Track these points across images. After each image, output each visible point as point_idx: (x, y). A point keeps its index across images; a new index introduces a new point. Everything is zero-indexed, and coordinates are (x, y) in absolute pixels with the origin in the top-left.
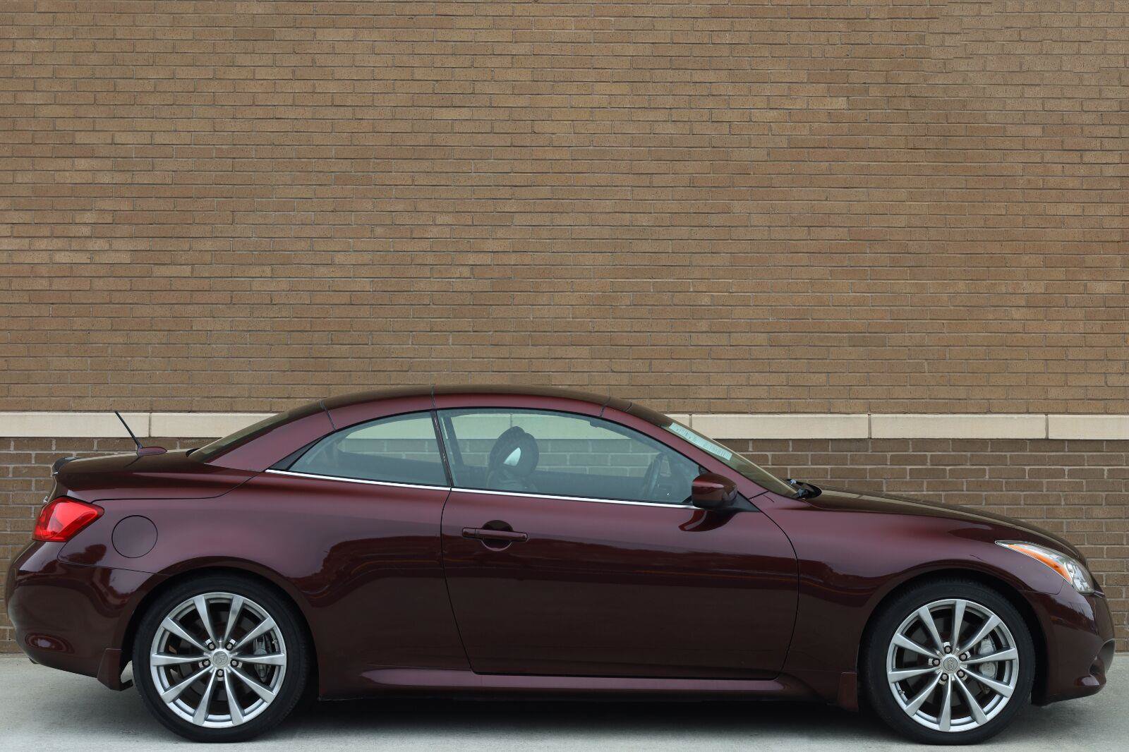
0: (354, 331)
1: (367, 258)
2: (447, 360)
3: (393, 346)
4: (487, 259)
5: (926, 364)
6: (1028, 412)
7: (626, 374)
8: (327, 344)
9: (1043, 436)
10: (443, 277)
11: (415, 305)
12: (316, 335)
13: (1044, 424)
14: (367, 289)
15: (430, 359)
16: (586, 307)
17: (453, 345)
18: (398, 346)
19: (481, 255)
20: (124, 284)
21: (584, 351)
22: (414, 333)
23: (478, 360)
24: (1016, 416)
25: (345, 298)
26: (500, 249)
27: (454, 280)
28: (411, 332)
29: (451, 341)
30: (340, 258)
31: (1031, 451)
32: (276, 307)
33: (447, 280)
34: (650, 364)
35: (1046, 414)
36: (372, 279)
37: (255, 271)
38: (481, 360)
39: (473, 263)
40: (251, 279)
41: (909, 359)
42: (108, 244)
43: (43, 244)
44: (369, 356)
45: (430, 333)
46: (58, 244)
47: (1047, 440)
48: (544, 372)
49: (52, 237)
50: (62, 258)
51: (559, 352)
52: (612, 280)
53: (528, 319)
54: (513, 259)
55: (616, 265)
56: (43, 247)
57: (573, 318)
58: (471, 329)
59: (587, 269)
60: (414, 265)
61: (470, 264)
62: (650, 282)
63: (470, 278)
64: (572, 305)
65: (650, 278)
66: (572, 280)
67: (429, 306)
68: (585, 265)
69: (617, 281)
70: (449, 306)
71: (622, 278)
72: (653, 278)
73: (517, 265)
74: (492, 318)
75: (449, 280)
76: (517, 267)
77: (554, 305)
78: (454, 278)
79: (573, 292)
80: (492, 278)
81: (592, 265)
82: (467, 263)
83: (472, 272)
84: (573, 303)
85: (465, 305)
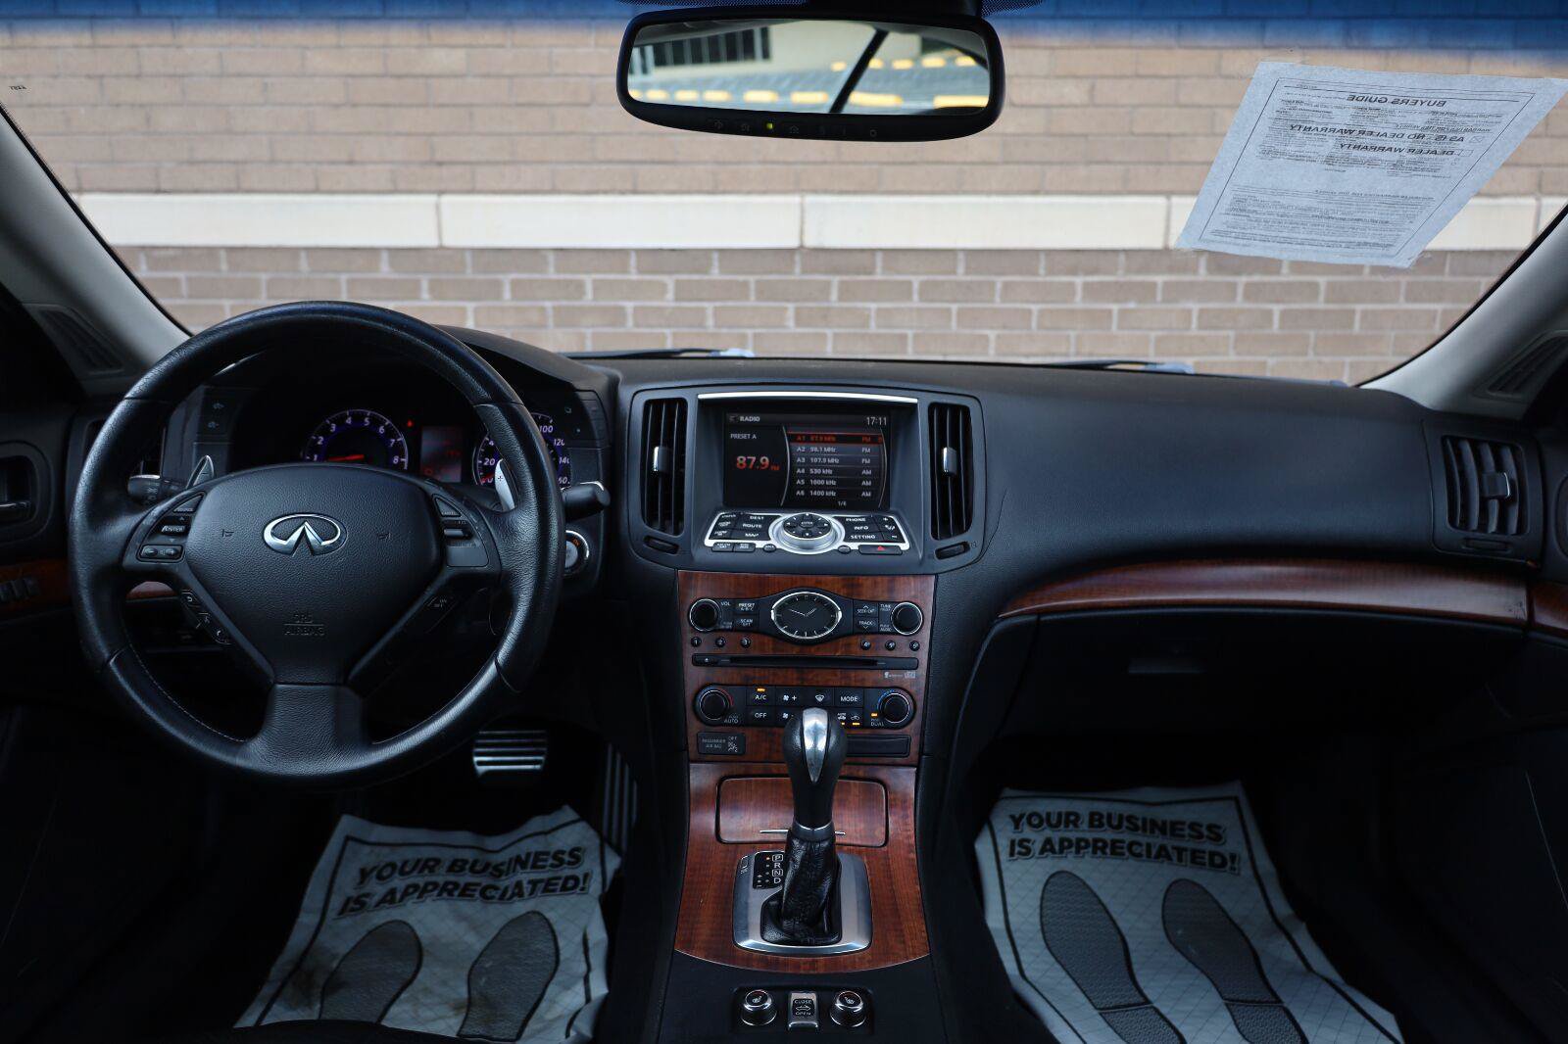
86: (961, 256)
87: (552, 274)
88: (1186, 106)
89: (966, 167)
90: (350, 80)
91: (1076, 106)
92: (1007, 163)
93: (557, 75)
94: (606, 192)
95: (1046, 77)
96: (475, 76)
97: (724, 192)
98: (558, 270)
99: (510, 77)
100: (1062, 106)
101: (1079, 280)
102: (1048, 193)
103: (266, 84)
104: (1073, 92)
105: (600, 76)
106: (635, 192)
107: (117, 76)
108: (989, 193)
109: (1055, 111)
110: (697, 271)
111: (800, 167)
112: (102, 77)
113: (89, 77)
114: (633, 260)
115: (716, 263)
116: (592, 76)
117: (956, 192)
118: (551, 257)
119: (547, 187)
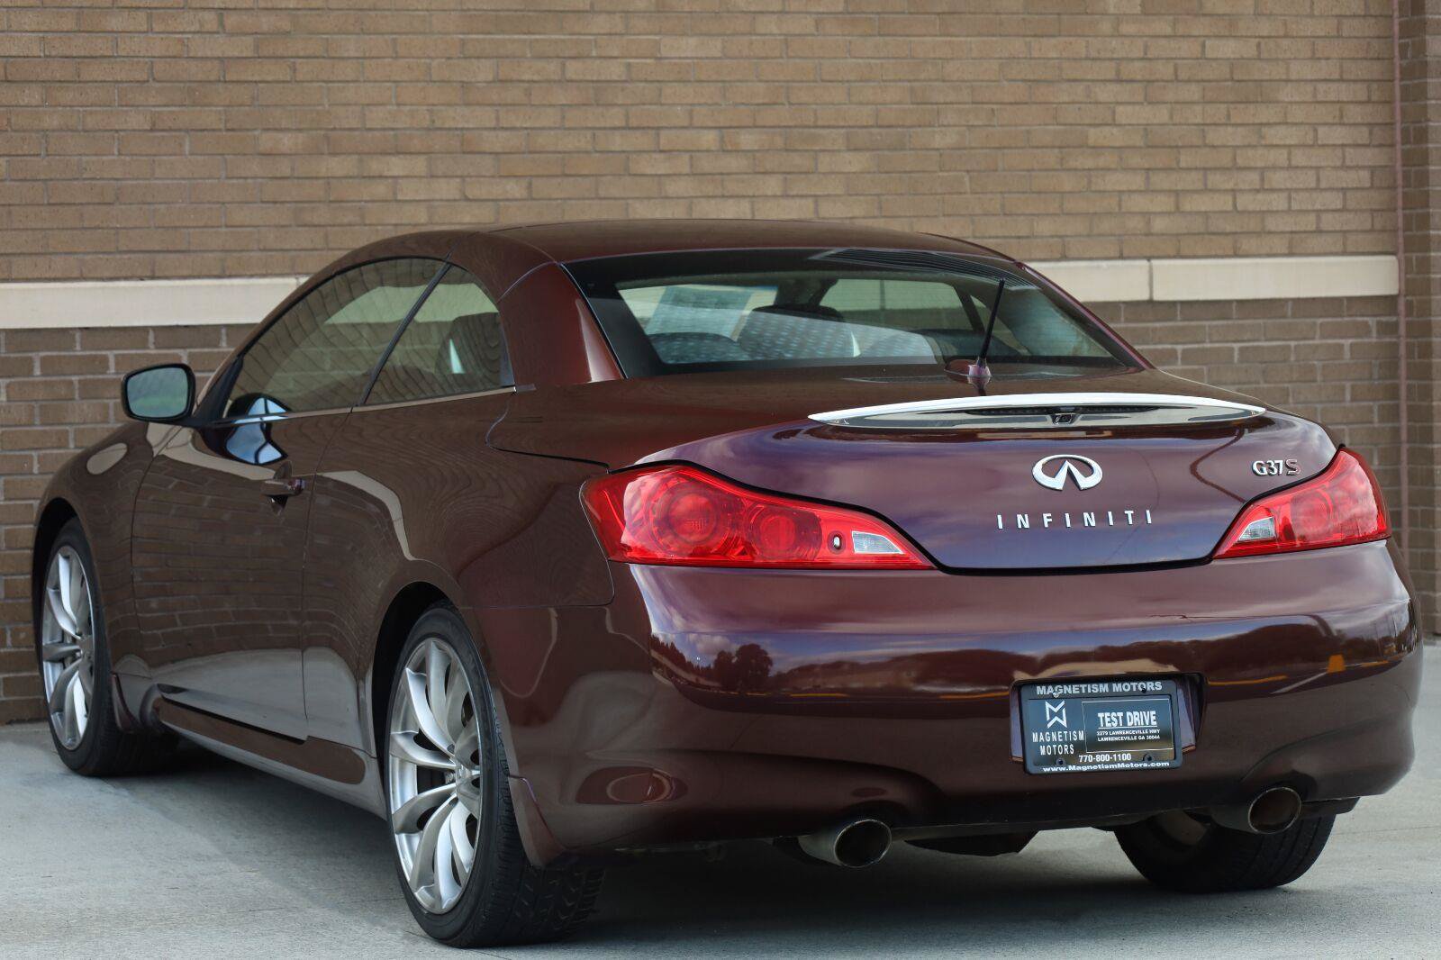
0: (16, 131)
2: (183, 182)
3: (84, 158)
5: (966, 179)
6: (1121, 257)
7: (490, 203)
9: (1145, 297)
10: (170, 29)
11: (122, 82)
13: (1145, 279)
14: (36, 52)
15: (153, 182)
17: (191, 154)
18: (94, 158)
21: (420, 165)
22: (122, 133)
23: (235, 181)
24: (1104, 264)
27: (190, 36)
28: (117, 131)
29: (187, 148)
31: (1127, 320)
33: (177, 36)
34: (530, 186)
35: (1149, 259)
36: (41, 35)
38: (241, 181)
39: (223, 6)
41: (941, 171)
44: (43, 177)
45: (151, 134)
47: (1151, 302)
48: (351, 201)
51: (375, 166)
52: (461, 36)
53: (320, 108)
55: (469, 10)
57: (398, 105)
58: (222, 126)
60: (118, 8)
61: (216, 6)
62: (525, 41)
63: (218, 33)
64: (395, 82)
65: (525, 34)
66: (394, 36)
67: (146, 84)
68: (417, 10)
69: (472, 40)
70: (182, 85)
71: (478, 33)
72: (529, 33)
73: (299, 9)
74: (259, 106)
75: (180, 36)
76: (299, 12)
77: (365, 81)
78: (190, 33)
79: (397, 58)
80: (256, 33)
81: (427, 10)
82: (211, 6)
83: (221, 24)
84: (398, 78)
85: (210, 82)
87: (79, 351)
88: (605, 198)
91: (516, 200)
93: (85, 179)
94: (126, 278)
95: (493, 177)
96: (14, 180)
97: (230, 277)
98: (83, 349)
99: (45, 181)
100: (508, 200)
104: (514, 189)
106: (153, 278)
109: (502, 203)
110: (208, 346)
111: (293, 253)
114: (151, 337)
115: (224, 338)
118: (78, 336)
119: (76, 274)
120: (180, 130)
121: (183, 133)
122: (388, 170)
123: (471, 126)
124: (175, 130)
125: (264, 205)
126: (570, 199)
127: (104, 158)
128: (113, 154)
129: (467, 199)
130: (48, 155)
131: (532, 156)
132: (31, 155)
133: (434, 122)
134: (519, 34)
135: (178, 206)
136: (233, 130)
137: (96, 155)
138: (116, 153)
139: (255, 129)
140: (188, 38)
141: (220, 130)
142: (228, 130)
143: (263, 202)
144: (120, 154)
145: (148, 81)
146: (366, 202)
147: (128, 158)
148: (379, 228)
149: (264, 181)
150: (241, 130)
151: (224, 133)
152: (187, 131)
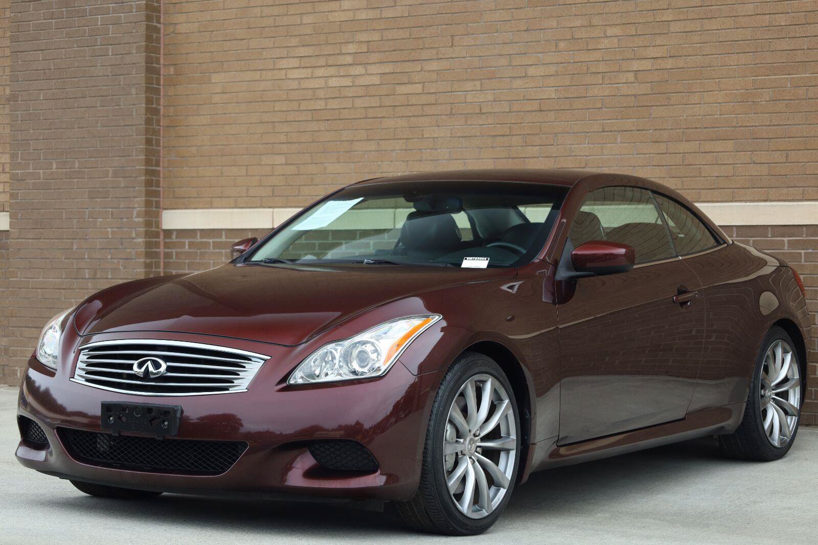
0: (543, 134)
1: (552, 70)
2: (616, 156)
3: (573, 146)
4: (646, 65)
7: (766, 165)
8: (522, 146)
10: (612, 82)
11: (590, 109)
12: (514, 138)
14: (553, 96)
15: (603, 157)
16: (731, 104)
17: (621, 143)
18: (577, 146)
19: (643, 62)
20: (375, 102)
21: (730, 145)
22: (589, 134)
23: (640, 156)
25: (535, 106)
26: (659, 55)
27: (621, 85)
28: (587, 132)
29: (619, 139)
30: (532, 71)
32: (484, 117)
33: (616, 85)
34: (787, 156)
36: (556, 88)
37: (469, 86)
38: (643, 155)
39: (637, 69)
40: (466, 93)
42: (364, 69)
43: (320, 72)
44: (554, 155)
45: (602, 134)
46: (332, 71)
48: (695, 165)
49: (327, 66)
50: (333, 82)
51: (708, 146)
52: (753, 78)
53: (681, 118)
54: (670, 64)
55: (757, 64)
56: (321, 75)
57: (720, 115)
58: (635, 129)
59: (732, 69)
60: (590, 73)
61: (634, 70)
62: (787, 78)
63: (635, 83)
64: (719, 103)
65: (787, 75)
66: (719, 80)
67: (601, 109)
68: (731, 65)
69: (759, 79)
70: (617, 109)
71: (761, 76)
72: (790, 74)
73: (673, 69)
74: (653, 118)
75: (618, 85)
76: (673, 70)
77: (704, 104)
78: (621, 83)
79: (720, 91)
80: (652, 82)
81: (736, 65)
82: (631, 70)
83: (636, 78)
84: (720, 101)
85: (630, 107)
86: (735, 229)
89: (735, 190)
90: (496, 160)
91: (780, 163)
92: (753, 188)
93: (573, 156)
95: (768, 151)
96: (542, 157)
100: (775, 163)
101: (786, 239)
102: (771, 201)
103: (465, 162)
105: (589, 156)
107: (413, 161)
108: (746, 201)
109: (772, 165)
112: (408, 161)
113: (403, 161)
116: (586, 156)
117: (732, 201)
120: (615, 131)
121: (616, 133)
122: (714, 149)
123: (757, 125)
124: (613, 131)
125: (653, 167)
126: (808, 162)
127: (582, 146)
128: (585, 144)
129: (754, 163)
130: (557, 145)
131: (789, 139)
132: (549, 145)
133: (738, 123)
134: (784, 75)
135: (614, 168)
136: (640, 130)
137: (578, 144)
138: (587, 143)
139: (650, 130)
140: (620, 86)
141: (634, 130)
142: (638, 130)
143: (653, 166)
144: (588, 144)
145: (602, 108)
146: (703, 165)
147: (592, 146)
148: (709, 178)
149: (654, 155)
150: (643, 130)
151: (636, 132)
152: (619, 132)
